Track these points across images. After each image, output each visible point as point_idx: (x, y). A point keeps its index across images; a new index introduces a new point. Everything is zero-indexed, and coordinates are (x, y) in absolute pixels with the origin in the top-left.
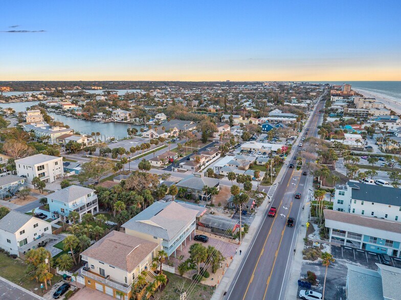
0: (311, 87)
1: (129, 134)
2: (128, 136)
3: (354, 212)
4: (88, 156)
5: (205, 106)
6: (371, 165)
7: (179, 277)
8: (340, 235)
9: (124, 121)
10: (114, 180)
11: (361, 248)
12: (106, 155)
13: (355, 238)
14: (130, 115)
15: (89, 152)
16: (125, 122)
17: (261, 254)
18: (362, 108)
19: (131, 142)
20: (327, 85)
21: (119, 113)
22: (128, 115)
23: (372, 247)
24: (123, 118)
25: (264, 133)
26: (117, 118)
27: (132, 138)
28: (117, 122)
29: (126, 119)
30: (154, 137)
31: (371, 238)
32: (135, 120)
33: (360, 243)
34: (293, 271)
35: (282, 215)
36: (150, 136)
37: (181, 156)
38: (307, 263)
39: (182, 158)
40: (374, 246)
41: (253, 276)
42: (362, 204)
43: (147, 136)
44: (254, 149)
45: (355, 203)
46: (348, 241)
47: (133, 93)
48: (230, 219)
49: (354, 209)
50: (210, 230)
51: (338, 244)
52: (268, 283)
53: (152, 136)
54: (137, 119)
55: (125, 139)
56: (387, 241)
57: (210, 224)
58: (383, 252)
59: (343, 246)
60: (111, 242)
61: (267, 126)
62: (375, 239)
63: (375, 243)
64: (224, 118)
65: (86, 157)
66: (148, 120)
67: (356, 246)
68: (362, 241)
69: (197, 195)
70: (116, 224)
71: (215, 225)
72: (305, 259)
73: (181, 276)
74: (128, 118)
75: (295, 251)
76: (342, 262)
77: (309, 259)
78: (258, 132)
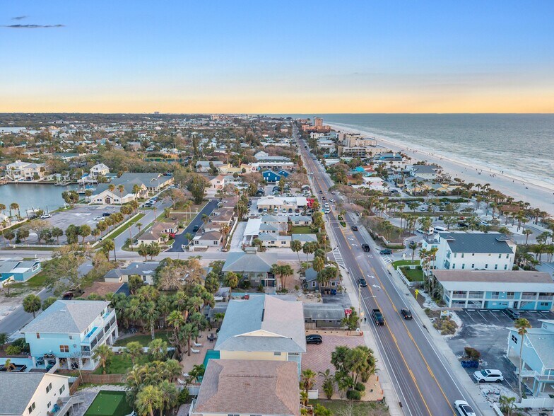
0: (273, 121)
1: (67, 202)
2: (65, 204)
3: (454, 267)
4: (14, 246)
5: (155, 149)
6: (413, 211)
7: (328, 401)
8: (460, 297)
9: (33, 181)
10: (106, 279)
11: (483, 308)
12: (52, 241)
13: (477, 297)
14: (42, 170)
15: (14, 239)
16: (36, 181)
17: (396, 341)
18: (356, 146)
19: (78, 215)
20: (289, 118)
21: (21, 168)
22: (38, 170)
23: (494, 303)
24: (30, 175)
25: (270, 184)
26: (18, 176)
27: (72, 207)
28: (19, 183)
29: (36, 177)
30: (112, 201)
31: (493, 293)
32: (55, 178)
33: (481, 302)
34: (444, 353)
35: (374, 286)
36: (104, 202)
37: (180, 227)
38: (449, 338)
39: (183, 230)
40: (494, 302)
41: (410, 371)
42: (463, 257)
43: (99, 202)
44: (275, 206)
45: (455, 257)
46: (470, 302)
47: (13, 133)
48: (321, 304)
49: (454, 264)
50: (314, 324)
51: (460, 308)
52: (433, 375)
53: (108, 201)
54: (58, 176)
55: (61, 210)
56: (509, 293)
57: (311, 317)
58: (505, 306)
59: (466, 309)
60: (234, 379)
61: (269, 175)
62: (497, 293)
63: (497, 298)
64: (200, 166)
65: (11, 248)
66: (80, 175)
67: (478, 306)
68: (484, 300)
69: (257, 280)
70: (173, 349)
71: (319, 317)
72: (443, 334)
73: (329, 399)
74: (40, 174)
75: (425, 327)
76: (480, 327)
77: (448, 333)
78: (263, 182)
